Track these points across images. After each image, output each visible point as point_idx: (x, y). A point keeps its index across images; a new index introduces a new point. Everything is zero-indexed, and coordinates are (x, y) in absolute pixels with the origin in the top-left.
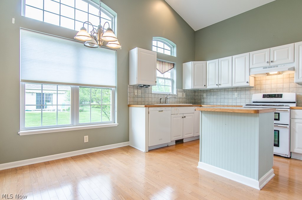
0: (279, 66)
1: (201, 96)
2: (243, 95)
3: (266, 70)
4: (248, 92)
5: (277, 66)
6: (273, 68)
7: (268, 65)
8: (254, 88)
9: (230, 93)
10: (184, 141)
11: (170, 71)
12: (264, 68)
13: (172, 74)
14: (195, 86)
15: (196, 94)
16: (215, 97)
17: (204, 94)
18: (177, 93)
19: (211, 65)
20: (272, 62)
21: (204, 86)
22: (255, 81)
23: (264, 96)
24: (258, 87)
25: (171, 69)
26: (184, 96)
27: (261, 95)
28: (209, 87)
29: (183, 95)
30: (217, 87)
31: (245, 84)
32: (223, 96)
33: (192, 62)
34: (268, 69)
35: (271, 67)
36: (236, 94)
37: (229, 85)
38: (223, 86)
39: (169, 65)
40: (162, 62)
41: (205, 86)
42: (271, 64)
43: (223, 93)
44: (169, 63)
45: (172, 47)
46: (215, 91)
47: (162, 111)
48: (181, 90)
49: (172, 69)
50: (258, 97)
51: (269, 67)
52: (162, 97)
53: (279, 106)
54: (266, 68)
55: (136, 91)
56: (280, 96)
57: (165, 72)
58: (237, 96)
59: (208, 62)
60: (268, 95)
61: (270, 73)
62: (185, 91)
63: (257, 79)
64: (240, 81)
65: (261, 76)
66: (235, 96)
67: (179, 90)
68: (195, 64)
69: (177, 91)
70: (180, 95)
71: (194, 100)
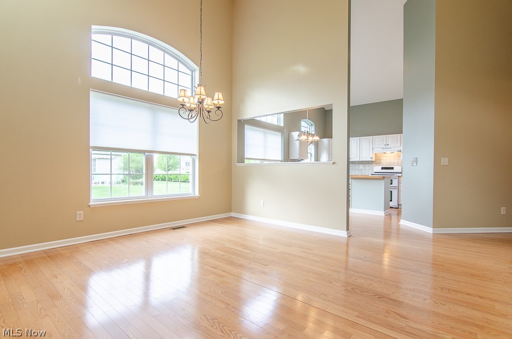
2: (367, 167)
3: (384, 151)
4: (370, 165)
5: (391, 148)
6: (388, 149)
7: (385, 146)
8: (375, 162)
9: (357, 166)
12: (382, 149)
20: (388, 145)
22: (376, 156)
23: (382, 168)
24: (378, 161)
27: (380, 167)
31: (369, 159)
33: (328, 139)
34: (385, 149)
36: (361, 166)
37: (357, 159)
50: (378, 169)
53: (392, 175)
56: (392, 168)
60: (385, 168)
61: (386, 152)
63: (377, 155)
64: (366, 157)
68: (329, 141)
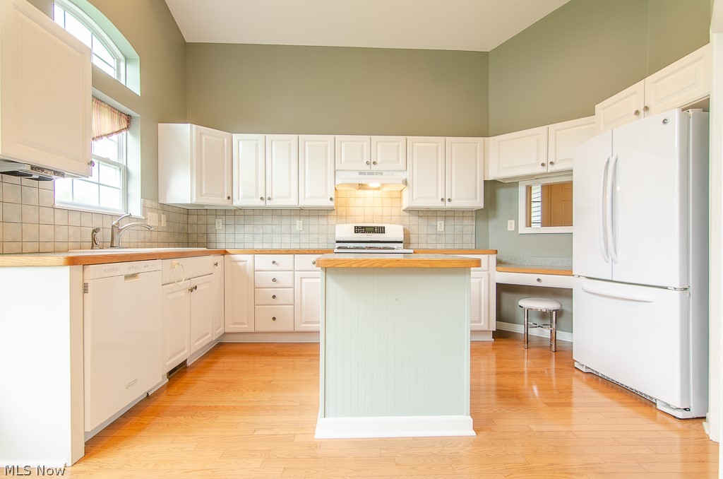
0: (385, 173)
1: (209, 226)
2: (316, 225)
3: (363, 179)
4: (323, 221)
5: (382, 174)
6: (375, 176)
7: (367, 168)
8: (334, 213)
9: (286, 221)
10: (189, 364)
11: (115, 137)
12: (360, 173)
13: (123, 150)
14: (201, 195)
15: (193, 219)
16: (249, 228)
17: (217, 220)
18: (144, 213)
19: (246, 146)
20: (374, 163)
21: (226, 198)
22: (337, 197)
23: (356, 229)
24: (341, 211)
25: (120, 131)
26: (164, 224)
27: (351, 227)
28: (238, 202)
29: (160, 221)
30: (261, 204)
31: (325, 204)
32: (269, 227)
33: (194, 126)
34: (367, 176)
35: (372, 174)
36: (299, 224)
37: (291, 202)
38: (276, 203)
39: (112, 117)
41: (229, 198)
42: (373, 167)
43: (268, 220)
44: (113, 109)
45: (124, 59)
46: (247, 213)
47: (134, 276)
48: (154, 204)
49: (124, 132)
50: (345, 231)
51: (369, 174)
52: (97, 223)
53: (384, 248)
54: (364, 173)
56: (381, 230)
57: (100, 137)
58: (301, 229)
59: (235, 136)
60: (362, 227)
61: (371, 185)
62: (166, 209)
64: (315, 195)
65: (347, 188)
66: (298, 229)
67: (148, 203)
68: (201, 134)
69: (144, 207)
70: (153, 219)
71: (186, 235)
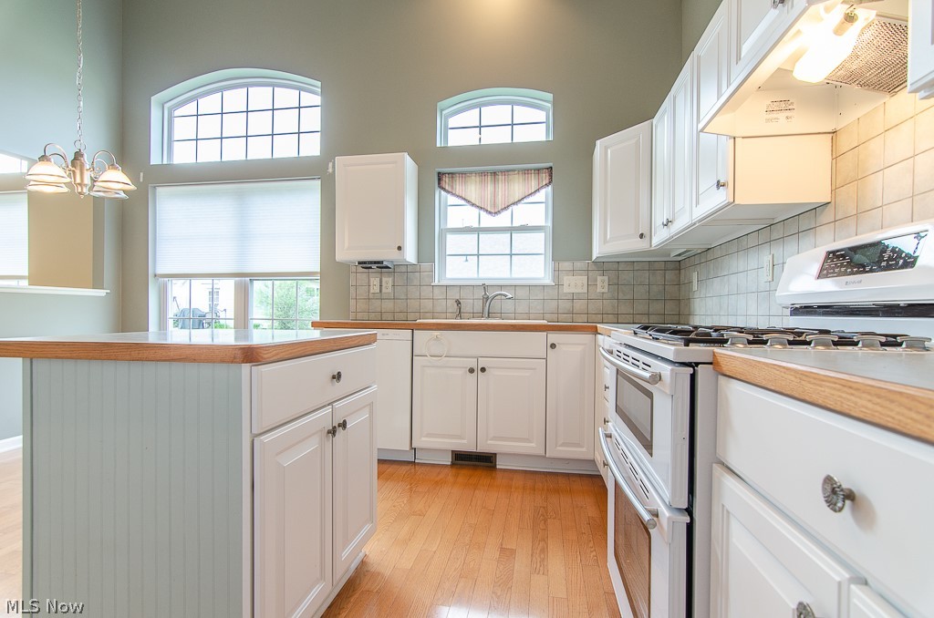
1: (690, 286)
11: (530, 199)
14: (606, 241)
15: (683, 276)
17: (694, 274)
25: (536, 191)
29: (592, 285)
39: (526, 179)
40: (495, 174)
41: (641, 236)
44: (526, 171)
45: (549, 105)
46: (715, 254)
48: (581, 264)
49: (546, 189)
55: (375, 281)
57: (507, 208)
60: (847, 253)
66: (765, 278)
68: (606, 148)
70: (575, 284)
